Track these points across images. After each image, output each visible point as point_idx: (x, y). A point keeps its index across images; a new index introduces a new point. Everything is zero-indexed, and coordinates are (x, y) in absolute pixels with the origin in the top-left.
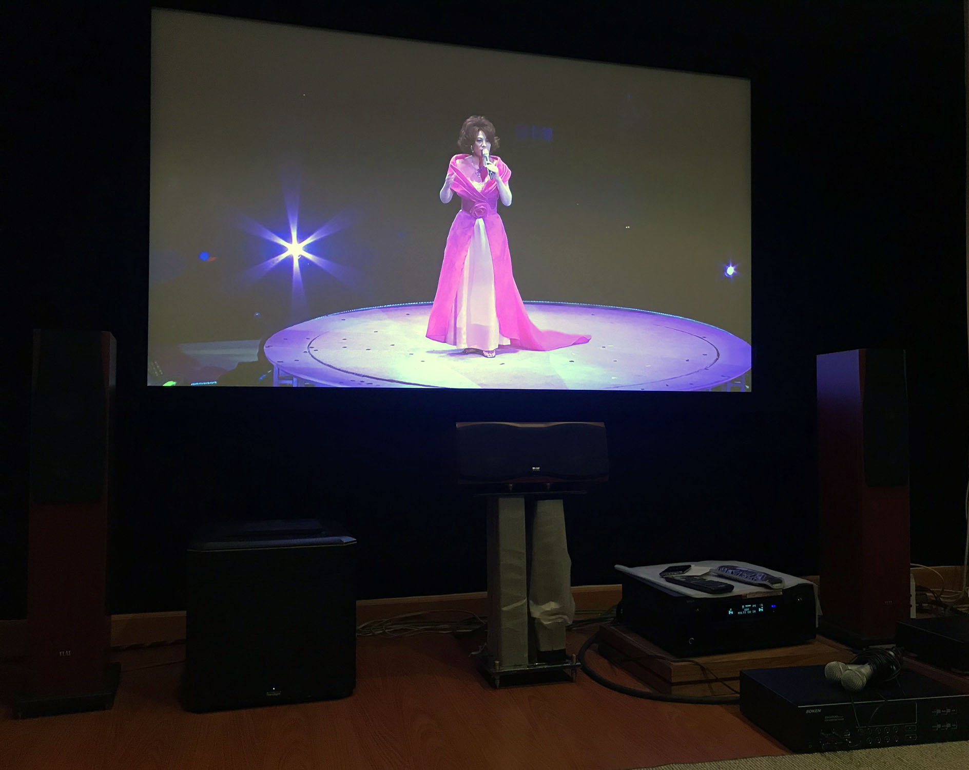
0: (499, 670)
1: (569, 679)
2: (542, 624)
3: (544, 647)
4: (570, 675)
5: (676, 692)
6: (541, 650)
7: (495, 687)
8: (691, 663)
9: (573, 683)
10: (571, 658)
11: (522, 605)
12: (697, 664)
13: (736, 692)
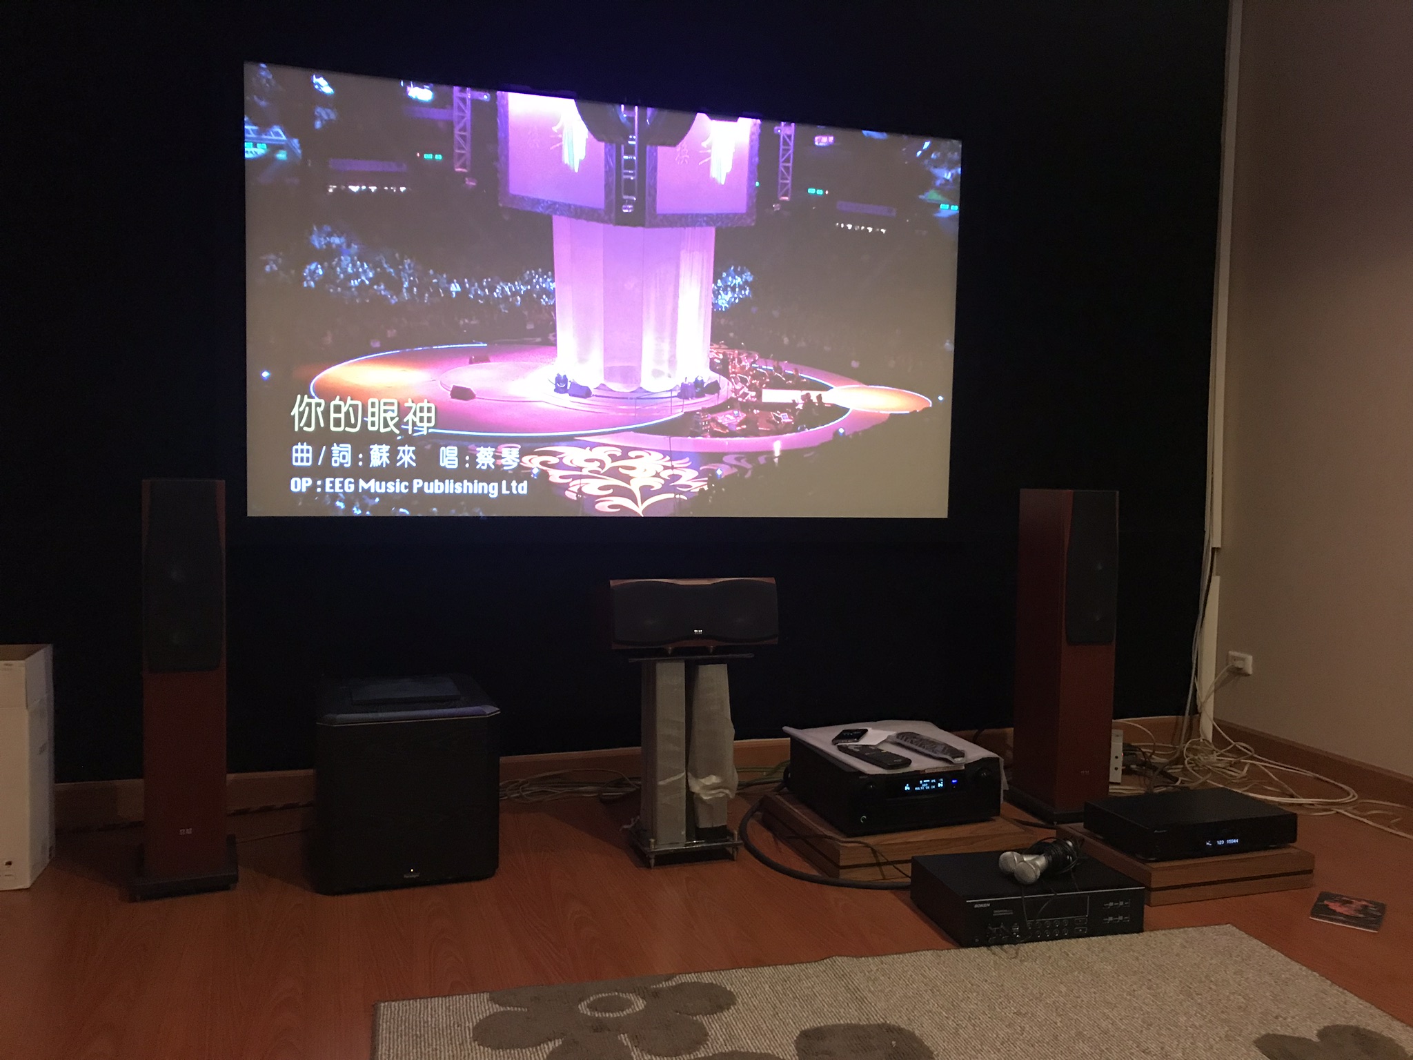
0: (655, 849)
1: (730, 858)
2: (701, 799)
3: (704, 823)
4: (731, 853)
5: (845, 875)
6: (700, 827)
7: (649, 867)
8: (860, 845)
9: (734, 862)
10: (732, 835)
11: (680, 779)
12: (867, 846)
13: (908, 876)
